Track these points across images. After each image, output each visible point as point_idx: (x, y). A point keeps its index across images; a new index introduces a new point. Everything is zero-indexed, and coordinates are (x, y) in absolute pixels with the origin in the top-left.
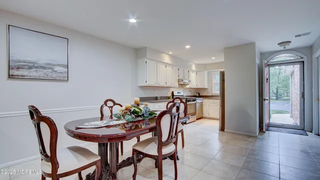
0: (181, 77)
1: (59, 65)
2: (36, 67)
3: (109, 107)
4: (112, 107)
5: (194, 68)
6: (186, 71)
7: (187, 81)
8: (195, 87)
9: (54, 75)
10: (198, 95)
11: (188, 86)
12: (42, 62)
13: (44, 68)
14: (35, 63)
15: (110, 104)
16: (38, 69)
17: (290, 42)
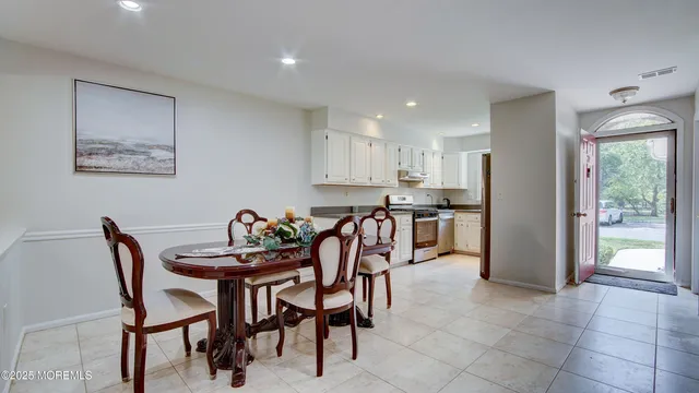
0: (404, 167)
1: (159, 147)
2: (120, 152)
3: (246, 225)
4: (251, 225)
5: (435, 146)
6: (417, 153)
7: (419, 175)
8: (439, 186)
9: (151, 166)
10: (445, 203)
11: (421, 186)
12: (129, 143)
13: (133, 152)
14: (117, 144)
15: (247, 218)
16: (122, 155)
17: (637, 88)
